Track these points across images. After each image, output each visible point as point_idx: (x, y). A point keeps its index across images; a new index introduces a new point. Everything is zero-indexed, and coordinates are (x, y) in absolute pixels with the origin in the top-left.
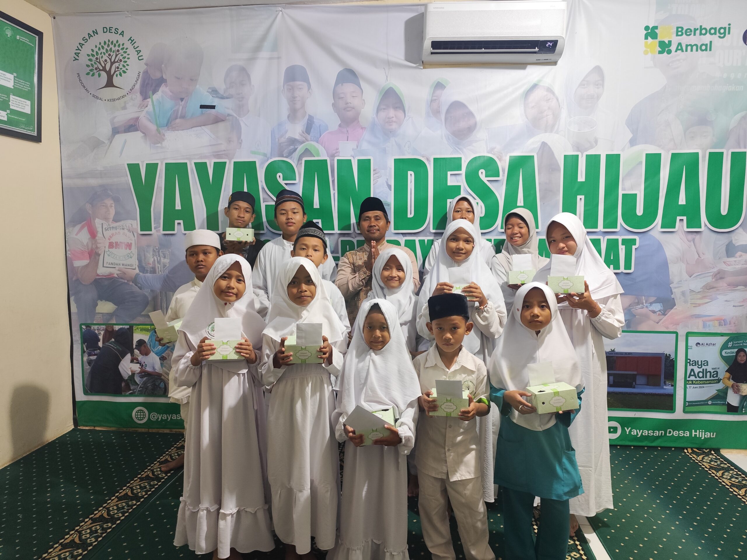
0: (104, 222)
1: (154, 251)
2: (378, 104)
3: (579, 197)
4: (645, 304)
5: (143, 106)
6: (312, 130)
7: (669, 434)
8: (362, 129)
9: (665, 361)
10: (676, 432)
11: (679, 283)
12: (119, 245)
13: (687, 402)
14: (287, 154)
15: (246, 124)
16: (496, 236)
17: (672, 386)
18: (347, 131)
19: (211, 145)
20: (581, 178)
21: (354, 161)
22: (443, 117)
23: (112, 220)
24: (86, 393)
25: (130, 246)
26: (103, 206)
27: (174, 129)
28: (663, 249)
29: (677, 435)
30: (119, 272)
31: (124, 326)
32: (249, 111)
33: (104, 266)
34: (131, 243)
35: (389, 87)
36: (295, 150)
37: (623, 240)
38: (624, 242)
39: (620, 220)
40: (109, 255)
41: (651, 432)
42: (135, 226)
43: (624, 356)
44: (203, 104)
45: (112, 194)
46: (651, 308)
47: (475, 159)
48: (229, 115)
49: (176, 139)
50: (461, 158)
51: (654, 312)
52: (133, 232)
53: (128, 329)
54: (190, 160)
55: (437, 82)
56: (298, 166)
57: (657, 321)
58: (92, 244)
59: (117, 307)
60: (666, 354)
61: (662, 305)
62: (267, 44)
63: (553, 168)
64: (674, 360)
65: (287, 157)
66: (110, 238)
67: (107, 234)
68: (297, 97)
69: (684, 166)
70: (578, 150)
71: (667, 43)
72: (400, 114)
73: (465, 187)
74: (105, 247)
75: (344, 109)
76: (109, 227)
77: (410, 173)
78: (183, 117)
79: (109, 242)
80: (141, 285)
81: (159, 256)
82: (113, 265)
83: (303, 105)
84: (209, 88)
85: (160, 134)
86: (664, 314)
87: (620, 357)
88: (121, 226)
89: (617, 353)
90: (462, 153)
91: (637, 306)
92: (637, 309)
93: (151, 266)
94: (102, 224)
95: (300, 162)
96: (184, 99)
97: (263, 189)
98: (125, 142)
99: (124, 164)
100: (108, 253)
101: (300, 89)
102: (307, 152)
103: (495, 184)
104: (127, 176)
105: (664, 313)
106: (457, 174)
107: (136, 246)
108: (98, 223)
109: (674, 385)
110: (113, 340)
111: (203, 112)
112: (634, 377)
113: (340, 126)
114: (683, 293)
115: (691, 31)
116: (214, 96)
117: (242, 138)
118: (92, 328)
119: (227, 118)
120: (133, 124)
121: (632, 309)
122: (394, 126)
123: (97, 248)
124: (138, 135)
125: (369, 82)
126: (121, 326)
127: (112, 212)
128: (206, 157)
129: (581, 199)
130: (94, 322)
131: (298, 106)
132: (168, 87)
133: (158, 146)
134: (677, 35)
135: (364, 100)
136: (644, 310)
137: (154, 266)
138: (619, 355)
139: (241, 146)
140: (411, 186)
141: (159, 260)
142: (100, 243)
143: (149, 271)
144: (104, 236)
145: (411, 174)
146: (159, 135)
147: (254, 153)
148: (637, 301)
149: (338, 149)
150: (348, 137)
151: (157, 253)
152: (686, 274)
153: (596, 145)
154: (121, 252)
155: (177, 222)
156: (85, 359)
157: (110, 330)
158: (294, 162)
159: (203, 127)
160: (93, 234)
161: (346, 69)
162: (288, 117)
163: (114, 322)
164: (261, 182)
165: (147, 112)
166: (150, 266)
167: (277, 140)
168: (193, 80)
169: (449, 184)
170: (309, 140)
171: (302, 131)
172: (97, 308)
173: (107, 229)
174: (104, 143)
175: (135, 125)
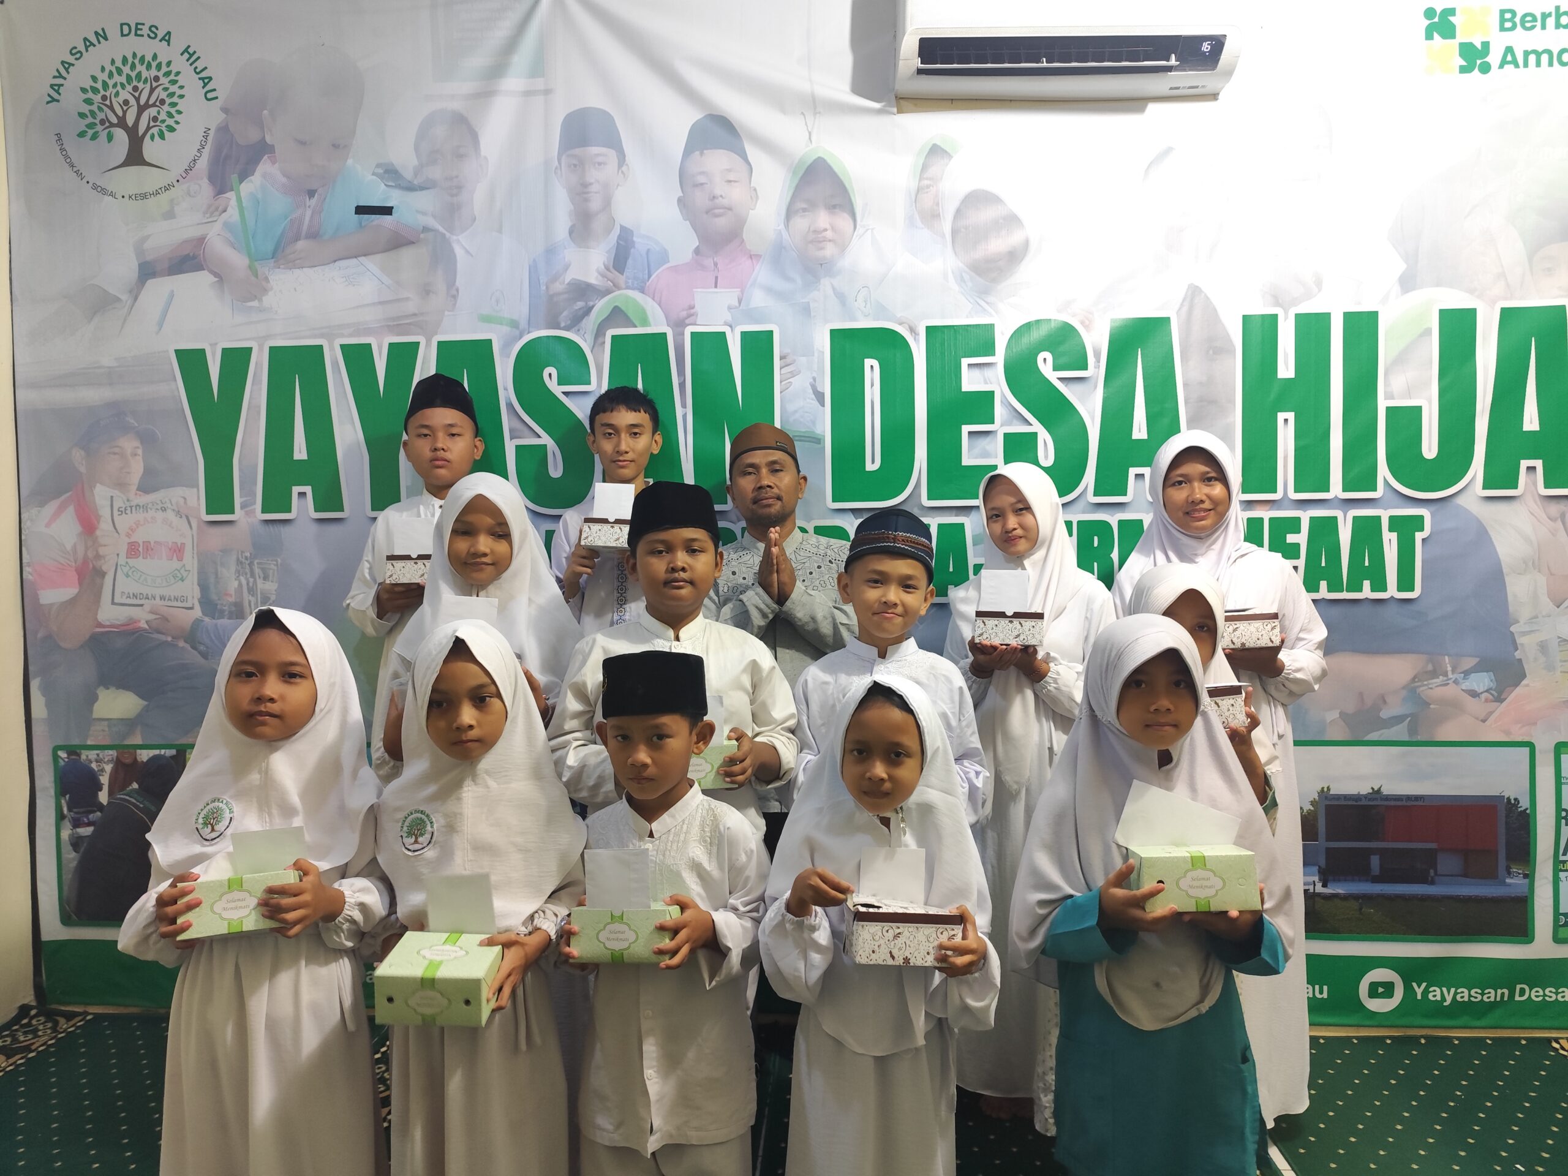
0: (116, 493)
1: (239, 562)
2: (789, 199)
3: (1281, 416)
4: (1450, 675)
5: (217, 209)
6: (630, 262)
7: (1520, 996)
8: (751, 258)
9: (1507, 816)
10: (1537, 992)
11: (1532, 623)
12: (152, 549)
13: (1562, 914)
14: (569, 322)
15: (467, 252)
16: (1084, 512)
17: (1526, 876)
18: (716, 264)
19: (381, 303)
20: (1286, 369)
21: (734, 335)
22: (947, 226)
23: (136, 487)
24: (66, 919)
25: (180, 551)
26: (115, 454)
27: (293, 264)
28: (1491, 539)
29: (1540, 999)
30: (152, 617)
31: (163, 752)
32: (474, 219)
33: (116, 601)
34: (183, 544)
35: (816, 156)
36: (588, 311)
37: (1392, 519)
38: (1396, 523)
39: (1383, 470)
40: (127, 576)
41: (1476, 993)
42: (192, 502)
43: (1404, 803)
44: (362, 204)
45: (136, 425)
46: (1466, 685)
47: (1027, 327)
48: (426, 229)
49: (295, 289)
50: (992, 326)
51: (1474, 694)
52: (187, 517)
53: (172, 757)
54: (330, 337)
55: (929, 147)
56: (596, 348)
57: (1482, 716)
58: (87, 549)
59: (145, 703)
60: (1509, 799)
61: (1493, 678)
62: (522, 58)
63: (1216, 348)
64: (1528, 811)
65: (567, 328)
66: (131, 532)
67: (123, 522)
68: (591, 184)
69: (1533, 339)
70: (1277, 303)
71: (1479, 47)
72: (843, 221)
73: (1003, 395)
74: (118, 555)
75: (707, 213)
76: (128, 504)
77: (868, 362)
78: (314, 235)
79: (129, 543)
80: (207, 647)
81: (253, 575)
82: (137, 600)
83: (607, 203)
84: (378, 166)
85: (256, 276)
86: (1499, 699)
87: (1395, 806)
88: (159, 502)
89: (1388, 798)
90: (993, 312)
91: (1430, 681)
92: (1431, 688)
93: (232, 599)
94: (112, 497)
95: (600, 340)
96: (316, 190)
97: (510, 406)
98: (172, 296)
99: (168, 351)
100: (126, 569)
101: (600, 164)
102: (617, 315)
103: (1078, 387)
104: (176, 380)
105: (1500, 693)
106: (983, 364)
107: (195, 552)
108: (101, 495)
109: (1529, 876)
110: (135, 786)
111: (363, 224)
112: (1430, 857)
113: (697, 251)
114: (1543, 647)
115: (1535, 19)
116: (390, 184)
117: (457, 283)
118: (83, 757)
119: (422, 236)
120: (191, 254)
121: (1420, 686)
122: (829, 251)
123: (98, 557)
124: (204, 278)
125: (767, 146)
126: (157, 752)
127: (137, 468)
128: (368, 332)
129: (1286, 420)
130: (89, 743)
131: (595, 204)
132: (277, 165)
133: (251, 307)
134: (1502, 29)
135: (755, 190)
136: (1451, 691)
137: (238, 600)
138: (1393, 803)
139: (455, 305)
140: (872, 394)
141: (251, 584)
142: (105, 546)
143: (227, 613)
144: (115, 529)
145: (872, 367)
146: (253, 278)
147: (487, 319)
148: (1430, 667)
149: (692, 307)
150: (717, 278)
151: (247, 566)
152: (1548, 600)
153: (1320, 290)
154: (156, 567)
155: (296, 490)
156: (66, 834)
157: (128, 761)
158: (586, 341)
159: (362, 259)
160: (88, 525)
161: (710, 115)
162: (571, 232)
163: (137, 740)
164: (506, 389)
165: (226, 225)
166: (230, 600)
167: (544, 288)
168: (339, 147)
169: (966, 387)
170: (623, 286)
171: (604, 264)
172: (97, 706)
173: (123, 509)
174: (118, 300)
175: (194, 257)
